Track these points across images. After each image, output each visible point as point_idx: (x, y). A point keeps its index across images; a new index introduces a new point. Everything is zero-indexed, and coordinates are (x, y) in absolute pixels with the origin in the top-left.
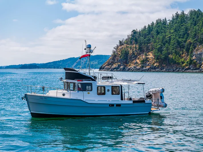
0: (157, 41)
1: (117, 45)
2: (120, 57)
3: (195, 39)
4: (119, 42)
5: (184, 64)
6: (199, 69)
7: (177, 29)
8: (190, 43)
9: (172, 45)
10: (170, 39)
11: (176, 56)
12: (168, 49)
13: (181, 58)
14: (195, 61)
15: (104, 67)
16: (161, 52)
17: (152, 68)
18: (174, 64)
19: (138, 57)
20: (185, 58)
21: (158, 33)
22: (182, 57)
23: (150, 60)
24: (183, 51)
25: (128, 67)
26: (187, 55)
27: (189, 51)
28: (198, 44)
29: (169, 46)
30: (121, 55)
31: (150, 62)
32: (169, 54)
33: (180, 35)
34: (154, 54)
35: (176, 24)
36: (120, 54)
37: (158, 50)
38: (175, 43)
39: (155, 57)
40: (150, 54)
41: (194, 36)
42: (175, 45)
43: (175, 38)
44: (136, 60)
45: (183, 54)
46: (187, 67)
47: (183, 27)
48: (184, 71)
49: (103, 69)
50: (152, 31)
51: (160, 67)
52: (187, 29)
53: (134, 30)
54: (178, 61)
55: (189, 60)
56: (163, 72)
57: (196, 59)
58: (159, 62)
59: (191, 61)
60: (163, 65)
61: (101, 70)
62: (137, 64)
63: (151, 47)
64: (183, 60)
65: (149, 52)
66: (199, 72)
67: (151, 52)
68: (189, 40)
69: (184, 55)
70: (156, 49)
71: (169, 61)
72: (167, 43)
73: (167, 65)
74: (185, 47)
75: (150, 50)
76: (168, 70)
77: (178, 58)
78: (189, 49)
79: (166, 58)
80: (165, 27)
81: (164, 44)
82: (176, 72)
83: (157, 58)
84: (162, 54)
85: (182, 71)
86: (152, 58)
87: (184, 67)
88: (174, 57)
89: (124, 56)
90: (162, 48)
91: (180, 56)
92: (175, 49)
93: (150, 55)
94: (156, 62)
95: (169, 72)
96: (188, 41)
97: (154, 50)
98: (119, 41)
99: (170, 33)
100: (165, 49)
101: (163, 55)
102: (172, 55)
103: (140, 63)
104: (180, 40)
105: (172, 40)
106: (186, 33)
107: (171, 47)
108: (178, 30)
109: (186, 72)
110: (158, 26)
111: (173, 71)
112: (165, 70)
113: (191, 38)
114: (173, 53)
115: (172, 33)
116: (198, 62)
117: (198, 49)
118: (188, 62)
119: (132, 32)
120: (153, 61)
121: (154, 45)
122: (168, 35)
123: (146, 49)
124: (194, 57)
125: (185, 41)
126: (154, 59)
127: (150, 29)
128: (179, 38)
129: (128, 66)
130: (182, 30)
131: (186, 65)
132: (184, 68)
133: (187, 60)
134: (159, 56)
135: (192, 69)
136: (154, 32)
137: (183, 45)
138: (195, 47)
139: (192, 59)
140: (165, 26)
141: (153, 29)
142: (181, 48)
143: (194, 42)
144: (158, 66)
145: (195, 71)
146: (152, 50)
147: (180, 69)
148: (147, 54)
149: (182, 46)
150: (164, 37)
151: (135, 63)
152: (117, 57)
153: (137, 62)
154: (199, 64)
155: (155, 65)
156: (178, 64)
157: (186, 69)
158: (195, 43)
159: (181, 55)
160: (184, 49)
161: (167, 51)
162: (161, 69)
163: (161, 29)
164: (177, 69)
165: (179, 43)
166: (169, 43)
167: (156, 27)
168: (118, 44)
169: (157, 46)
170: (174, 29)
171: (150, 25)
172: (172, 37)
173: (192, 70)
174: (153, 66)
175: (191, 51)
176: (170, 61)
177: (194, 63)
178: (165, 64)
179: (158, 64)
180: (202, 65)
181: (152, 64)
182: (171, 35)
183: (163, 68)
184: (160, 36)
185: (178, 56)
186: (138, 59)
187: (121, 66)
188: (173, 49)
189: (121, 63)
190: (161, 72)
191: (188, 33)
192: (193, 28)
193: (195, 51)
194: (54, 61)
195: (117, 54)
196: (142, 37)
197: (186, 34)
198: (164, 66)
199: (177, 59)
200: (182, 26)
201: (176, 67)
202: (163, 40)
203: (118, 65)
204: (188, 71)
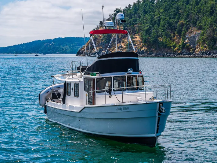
0: (145, 21)
1: (97, 26)
2: (102, 40)
3: (188, 20)
4: (100, 23)
5: (176, 48)
6: (192, 53)
7: (167, 8)
8: (182, 25)
9: (163, 27)
10: (159, 20)
11: (167, 38)
12: (157, 31)
13: (172, 42)
14: (188, 44)
15: (83, 52)
16: (149, 35)
17: (140, 52)
18: (164, 48)
19: (123, 40)
20: (177, 41)
21: (145, 12)
22: (174, 41)
23: (136, 43)
24: (175, 33)
25: (111, 52)
26: (179, 38)
27: (181, 33)
28: (192, 25)
29: (159, 27)
30: (103, 38)
31: (137, 45)
32: (158, 36)
33: (171, 15)
34: (141, 36)
35: (166, 3)
36: (101, 37)
37: (146, 32)
38: (165, 25)
39: (142, 40)
40: (136, 36)
41: (187, 17)
42: (165, 27)
43: (165, 18)
44: (120, 43)
45: (174, 36)
46: (179, 52)
47: (174, 6)
48: (176, 56)
49: (82, 53)
50: (138, 10)
51: (148, 52)
52: (178, 8)
53: (117, 9)
54: (169, 45)
55: (182, 44)
56: (152, 57)
57: (189, 43)
58: (148, 47)
59: (184, 45)
60: (151, 49)
61: (79, 55)
62: (122, 48)
63: (137, 28)
64: (174, 43)
65: (136, 35)
66: (192, 57)
67: (138, 34)
68: (182, 21)
69: (175, 38)
70: (144, 30)
71: (158, 45)
72: (156, 24)
73: (156, 50)
74: (176, 29)
75: (137, 32)
76: (158, 54)
77: (169, 41)
78: (181, 31)
79: (156, 41)
80: (153, 6)
81: (153, 26)
82: (167, 57)
83: (145, 41)
84: (150, 37)
85: (173, 57)
86: (139, 41)
87: (176, 51)
88: (164, 40)
89: (107, 39)
90: (150, 29)
91: (171, 39)
92: (166, 31)
93: (137, 38)
94: (144, 46)
95: (159, 57)
96: (180, 22)
97: (141, 32)
98: (100, 21)
99: (159, 12)
100: (154, 31)
101: (152, 38)
102: (162, 38)
103: (125, 46)
104: (171, 20)
105: (162, 21)
106: (178, 12)
107: (160, 29)
108: (169, 9)
109: (178, 57)
110: (146, 5)
111: (164, 56)
112: (154, 54)
113: (183, 19)
114: (164, 35)
115: (162, 13)
116: (192, 46)
117: (191, 31)
118: (180, 46)
119: (115, 11)
120: (140, 44)
121: (141, 26)
122: (157, 15)
123: (132, 31)
124: (187, 40)
125: (176, 23)
126: (142, 42)
127: (136, 7)
128: (170, 18)
129: (111, 50)
130: (173, 10)
131: (179, 50)
132: (175, 53)
133: (178, 43)
134: (147, 39)
135: (185, 53)
136: (140, 12)
137: (174, 26)
138: (188, 29)
139: (185, 42)
140: (153, 4)
141: (139, 7)
142: (172, 30)
143: (186, 23)
144: (146, 50)
145: (189, 56)
146: (139, 32)
147: (171, 54)
148: (134, 37)
149: (173, 28)
150: (152, 18)
151: (120, 47)
152: (98, 40)
153: (121, 46)
154: (193, 48)
155: (143, 49)
156: (170, 48)
157: (178, 54)
158: (188, 24)
159: (172, 37)
160: (176, 31)
161: (157, 33)
162: (150, 54)
163: (150, 8)
164: (168, 54)
165: (169, 24)
166: (159, 24)
167: (142, 5)
168: (99, 25)
169: (144, 28)
170: (164, 8)
171: (136, 3)
172: (162, 17)
173: (185, 55)
174: (140, 50)
175: (184, 33)
176: (160, 44)
177: (187, 47)
178: (154, 48)
179: (146, 48)
180: (195, 49)
181: (139, 48)
182: (161, 16)
183: (152, 52)
184: (148, 16)
185: (168, 39)
186: (123, 42)
187: (103, 50)
188: (163, 31)
189: (103, 48)
190: (150, 57)
191: (180, 13)
192: (186, 8)
193: (188, 33)
194: (16, 45)
195: (98, 37)
196: (127, 17)
197: (178, 14)
198: (153, 51)
199: (168, 43)
200: (173, 4)
201: (167, 51)
202: (151, 21)
203: (99, 50)
204: (180, 56)
